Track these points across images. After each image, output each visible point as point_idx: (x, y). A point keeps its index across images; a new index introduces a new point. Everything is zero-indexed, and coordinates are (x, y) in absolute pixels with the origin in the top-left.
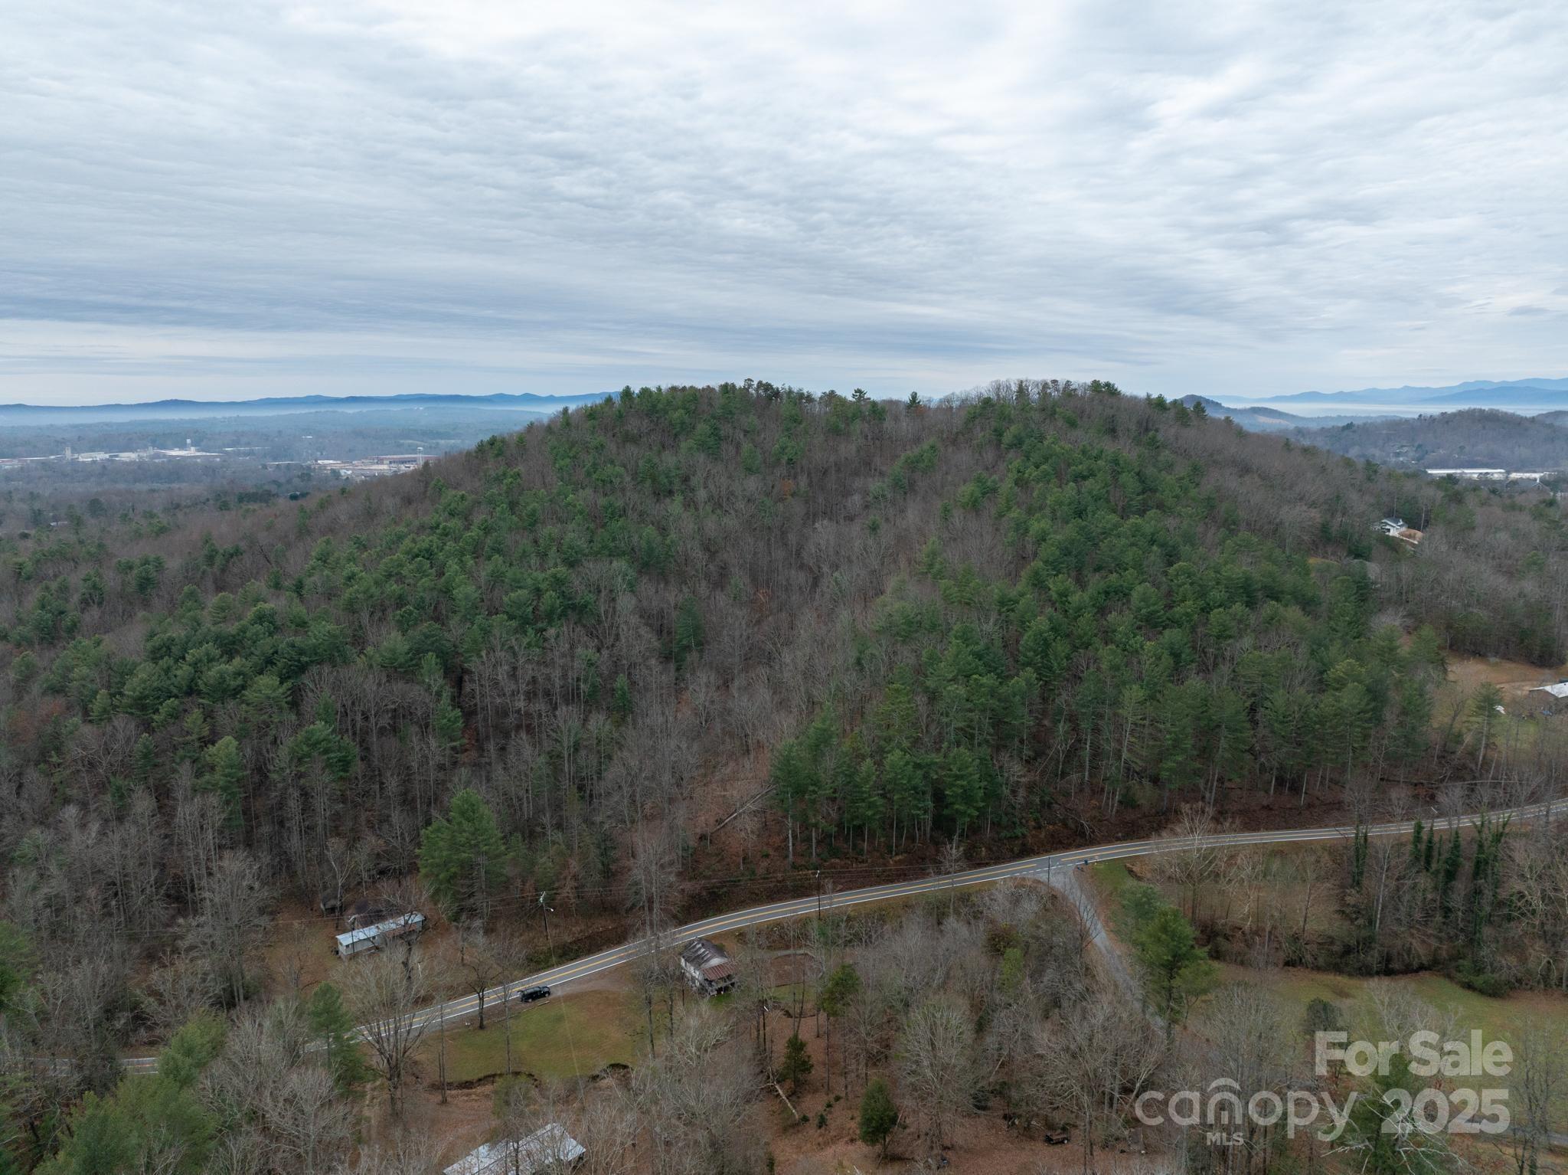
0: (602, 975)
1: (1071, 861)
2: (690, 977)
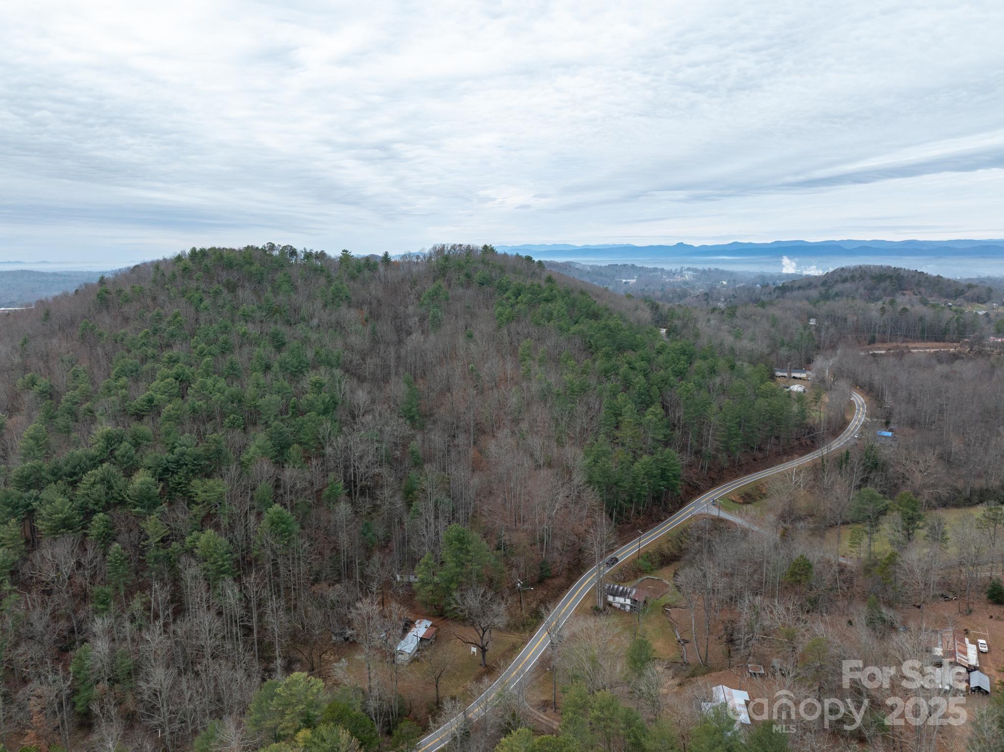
1: (706, 502)
2: (619, 605)
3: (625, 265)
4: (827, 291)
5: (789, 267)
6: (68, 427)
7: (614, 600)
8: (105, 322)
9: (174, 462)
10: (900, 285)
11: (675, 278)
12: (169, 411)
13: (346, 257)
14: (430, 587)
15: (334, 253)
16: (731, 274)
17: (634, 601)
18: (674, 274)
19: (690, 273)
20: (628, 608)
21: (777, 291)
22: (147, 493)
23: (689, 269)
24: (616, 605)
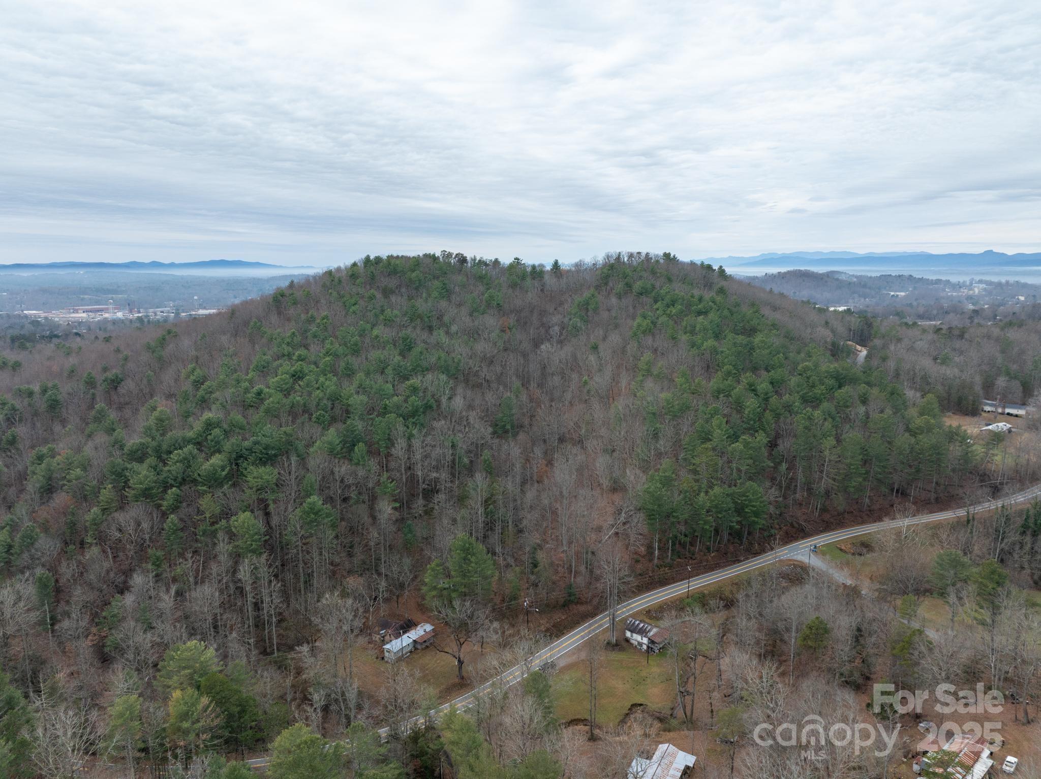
0: (578, 649)
1: (806, 547)
2: (636, 643)
7: (632, 636)
9: (248, 450)
11: (961, 292)
16: (1036, 287)
17: (652, 641)
18: (960, 287)
19: (981, 286)
20: (645, 647)
24: (633, 642)
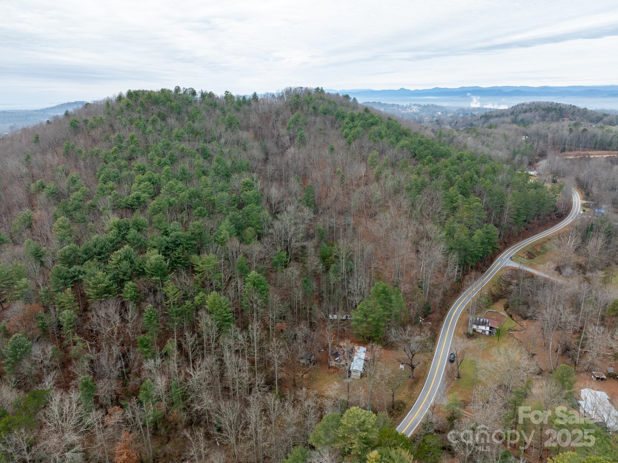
2: (481, 331)
3: (374, 102)
4: (516, 118)
5: (475, 103)
6: (84, 218)
7: (477, 327)
8: (81, 143)
9: (171, 243)
10: (561, 114)
11: (407, 111)
12: (154, 205)
13: (228, 97)
14: (365, 325)
15: (219, 93)
16: (442, 108)
17: (491, 328)
18: (406, 108)
19: (415, 107)
20: (487, 333)
21: (483, 118)
22: (160, 266)
23: (415, 105)
24: (478, 331)
